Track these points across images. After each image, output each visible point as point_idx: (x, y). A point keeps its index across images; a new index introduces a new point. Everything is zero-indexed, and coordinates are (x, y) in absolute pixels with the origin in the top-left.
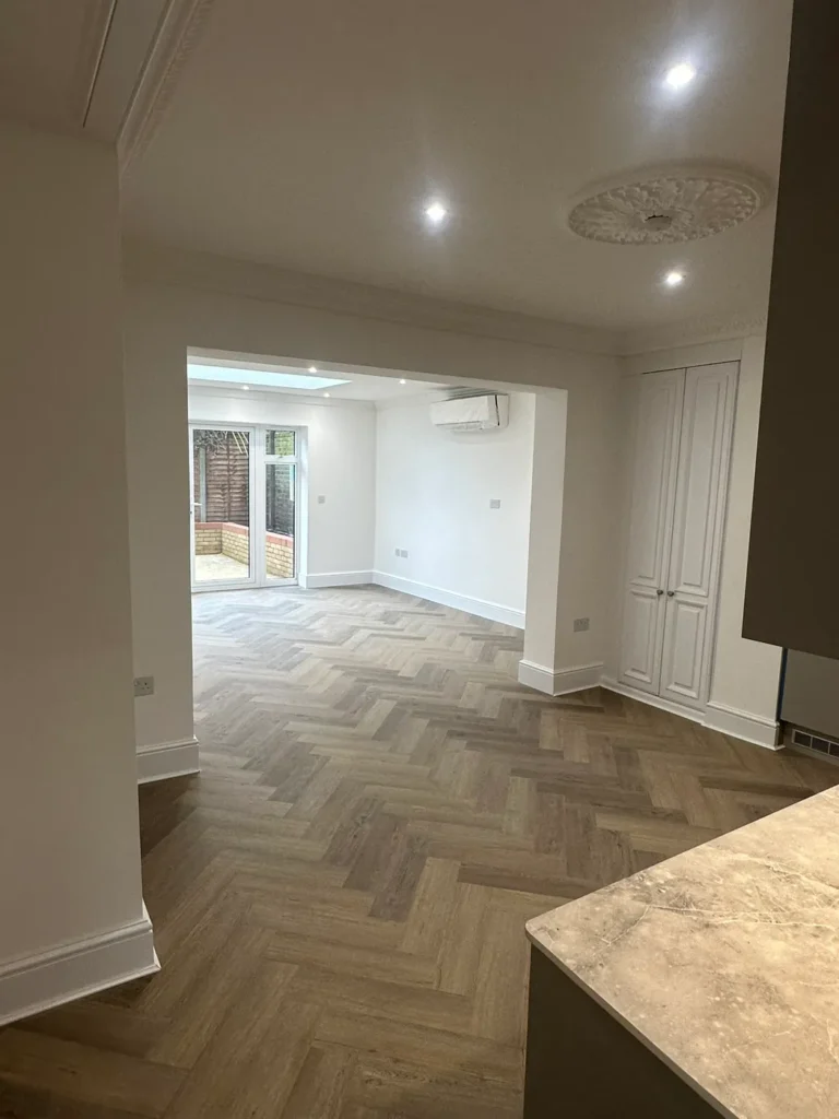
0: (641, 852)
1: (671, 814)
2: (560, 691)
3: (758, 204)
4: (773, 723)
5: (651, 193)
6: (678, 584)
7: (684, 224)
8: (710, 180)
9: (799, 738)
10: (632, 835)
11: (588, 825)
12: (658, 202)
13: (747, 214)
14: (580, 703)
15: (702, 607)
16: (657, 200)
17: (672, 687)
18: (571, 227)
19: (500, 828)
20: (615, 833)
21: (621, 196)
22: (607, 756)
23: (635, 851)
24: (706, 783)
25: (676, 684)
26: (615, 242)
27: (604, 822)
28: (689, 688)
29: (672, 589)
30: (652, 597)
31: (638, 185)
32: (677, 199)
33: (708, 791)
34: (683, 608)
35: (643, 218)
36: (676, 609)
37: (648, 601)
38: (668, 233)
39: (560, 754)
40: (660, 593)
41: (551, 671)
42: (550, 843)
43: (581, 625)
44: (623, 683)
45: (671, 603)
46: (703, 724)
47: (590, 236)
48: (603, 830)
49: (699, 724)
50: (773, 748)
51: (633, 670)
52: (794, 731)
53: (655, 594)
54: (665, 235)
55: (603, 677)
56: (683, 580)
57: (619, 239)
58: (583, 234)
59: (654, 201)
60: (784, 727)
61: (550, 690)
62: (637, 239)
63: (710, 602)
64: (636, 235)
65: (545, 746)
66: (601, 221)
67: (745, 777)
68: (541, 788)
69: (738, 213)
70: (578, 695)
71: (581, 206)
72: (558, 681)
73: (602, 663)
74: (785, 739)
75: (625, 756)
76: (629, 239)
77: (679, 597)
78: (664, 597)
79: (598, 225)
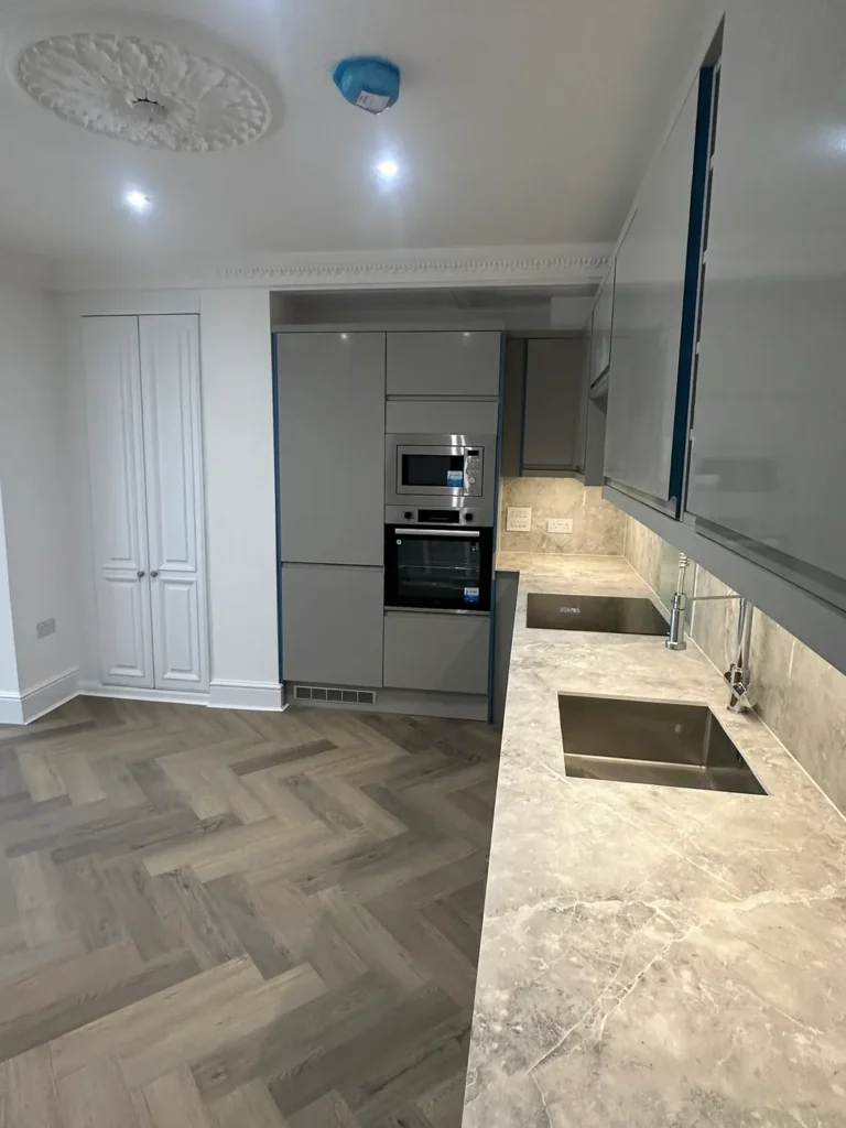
0: (212, 882)
1: (222, 822)
2: (31, 715)
3: (265, 127)
4: (279, 686)
5: (151, 61)
6: (161, 563)
7: (178, 124)
8: (228, 73)
9: (303, 693)
10: (194, 866)
11: (140, 880)
12: (157, 80)
13: (251, 136)
14: (63, 723)
15: (190, 583)
16: (157, 76)
17: (169, 675)
18: (19, 73)
19: (23, 947)
20: (175, 874)
21: (109, 51)
22: (125, 779)
23: (205, 885)
24: (240, 769)
25: (173, 670)
26: (78, 123)
27: (157, 866)
28: (189, 671)
29: (154, 568)
30: (132, 581)
31: (137, 41)
32: (183, 82)
33: (246, 778)
34: (170, 588)
35: (129, 99)
36: (162, 590)
37: (129, 585)
38: (155, 133)
39: (65, 801)
40: (141, 575)
41: (17, 694)
42: (102, 928)
43: (46, 628)
44: (109, 685)
45: (155, 585)
46: (209, 705)
47: (45, 103)
48: (157, 877)
49: (205, 706)
50: (281, 710)
51: (120, 666)
52: (295, 687)
53: (137, 577)
54: (150, 133)
55: (82, 683)
56: (166, 556)
57: (86, 120)
58: (35, 94)
59: (152, 78)
60: (286, 686)
61: (18, 720)
62: (111, 127)
63: (199, 577)
64: (112, 122)
65: (42, 795)
66: (67, 80)
67: (269, 748)
68: (58, 858)
69: (242, 130)
70: (57, 714)
71: (41, 44)
72: (27, 704)
73: (75, 668)
74: (289, 697)
75: (144, 772)
76: (99, 126)
77: (163, 576)
78: (144, 579)
79: (62, 86)
